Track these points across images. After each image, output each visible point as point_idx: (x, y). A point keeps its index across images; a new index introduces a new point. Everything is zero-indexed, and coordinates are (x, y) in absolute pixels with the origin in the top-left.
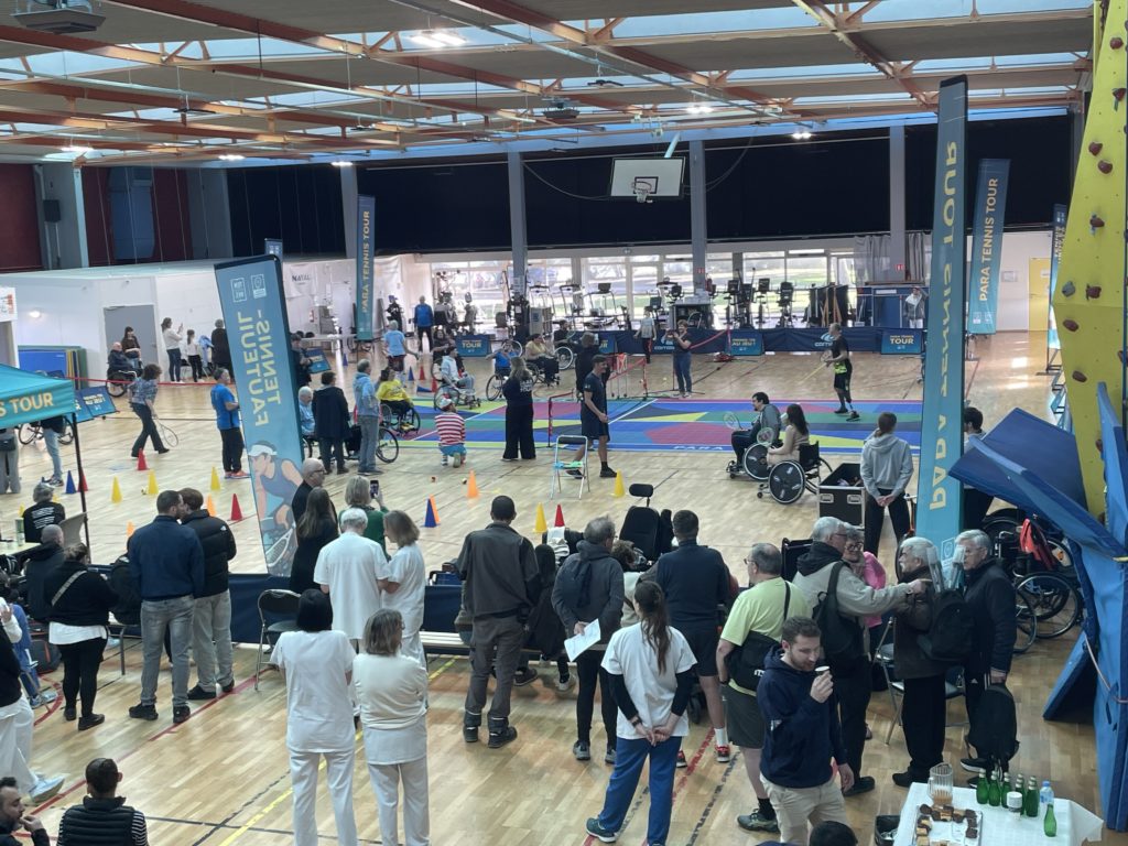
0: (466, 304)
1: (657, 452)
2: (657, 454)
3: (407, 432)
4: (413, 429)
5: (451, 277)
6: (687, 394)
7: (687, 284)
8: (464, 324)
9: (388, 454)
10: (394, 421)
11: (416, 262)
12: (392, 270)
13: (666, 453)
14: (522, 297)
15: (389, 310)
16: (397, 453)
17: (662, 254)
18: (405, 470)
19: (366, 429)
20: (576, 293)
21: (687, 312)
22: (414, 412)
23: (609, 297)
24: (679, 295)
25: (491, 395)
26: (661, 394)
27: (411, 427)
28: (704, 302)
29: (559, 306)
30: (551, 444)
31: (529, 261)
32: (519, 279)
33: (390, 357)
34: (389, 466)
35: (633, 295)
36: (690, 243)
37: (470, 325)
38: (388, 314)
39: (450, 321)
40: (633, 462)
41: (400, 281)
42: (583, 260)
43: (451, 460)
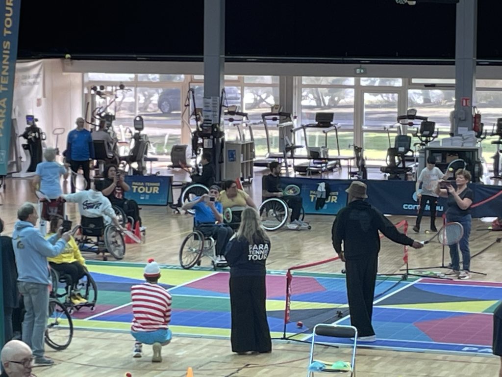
0: (134, 131)
1: (440, 355)
2: (440, 357)
3: (78, 308)
4: (87, 305)
5: (111, 93)
6: (462, 273)
7: (442, 120)
8: (130, 159)
9: (57, 337)
10: (61, 291)
11: (64, 70)
12: (31, 80)
13: (452, 355)
14: (214, 126)
15: (25, 136)
16: (71, 336)
17: (407, 77)
18: (84, 360)
19: (31, 301)
20: (285, 124)
21: (444, 159)
22: (90, 280)
23: (331, 134)
24: (430, 135)
25: (187, 261)
26: (427, 272)
27: (84, 301)
28: (468, 146)
29: (260, 141)
30: (288, 335)
31: (227, 77)
32: (210, 101)
33: (44, 201)
34: (59, 354)
35: (363, 131)
36: (453, 63)
37: (139, 162)
38: (25, 142)
39: (110, 155)
40: (408, 366)
41: (40, 96)
42: (296, 79)
43: (148, 350)
